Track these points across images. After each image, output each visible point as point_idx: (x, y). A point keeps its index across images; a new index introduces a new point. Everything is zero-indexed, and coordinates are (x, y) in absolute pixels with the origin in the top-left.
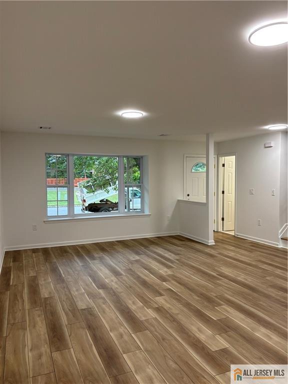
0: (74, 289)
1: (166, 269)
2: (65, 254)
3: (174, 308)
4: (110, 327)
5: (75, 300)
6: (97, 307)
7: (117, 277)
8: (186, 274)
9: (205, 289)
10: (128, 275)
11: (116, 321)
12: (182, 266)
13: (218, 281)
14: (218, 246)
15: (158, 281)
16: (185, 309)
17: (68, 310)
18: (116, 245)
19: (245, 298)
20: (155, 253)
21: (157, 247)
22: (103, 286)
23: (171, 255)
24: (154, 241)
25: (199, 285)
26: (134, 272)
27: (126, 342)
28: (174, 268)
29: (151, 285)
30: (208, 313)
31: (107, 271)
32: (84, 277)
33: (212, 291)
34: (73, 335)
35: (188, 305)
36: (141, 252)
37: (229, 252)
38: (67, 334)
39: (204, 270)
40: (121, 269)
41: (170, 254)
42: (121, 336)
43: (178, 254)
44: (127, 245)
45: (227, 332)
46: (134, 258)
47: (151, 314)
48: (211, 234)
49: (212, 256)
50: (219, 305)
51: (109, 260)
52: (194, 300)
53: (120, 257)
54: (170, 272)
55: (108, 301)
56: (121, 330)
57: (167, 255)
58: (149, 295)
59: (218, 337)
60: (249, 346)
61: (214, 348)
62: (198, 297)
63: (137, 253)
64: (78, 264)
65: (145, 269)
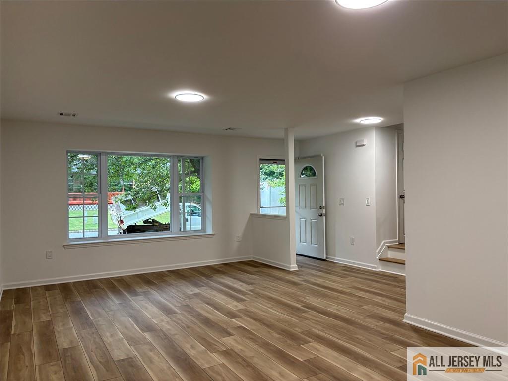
0: (108, 334)
1: (235, 303)
2: (94, 290)
3: (247, 349)
5: (109, 349)
6: (141, 356)
7: (169, 315)
8: (262, 308)
9: (287, 325)
10: (185, 313)
11: (169, 372)
12: (256, 297)
13: (303, 314)
14: (302, 271)
15: (226, 318)
17: (98, 363)
18: (167, 276)
19: (338, 332)
20: (221, 283)
21: (223, 276)
22: (149, 328)
23: (241, 286)
24: (220, 269)
25: (279, 320)
26: (192, 308)
28: (245, 300)
29: (216, 324)
30: (293, 354)
31: (155, 310)
32: (122, 318)
33: (296, 327)
35: (266, 345)
36: (202, 284)
37: (315, 278)
39: (286, 301)
40: (175, 306)
41: (241, 283)
43: (252, 284)
44: (182, 275)
45: (317, 374)
46: (192, 291)
47: (218, 359)
48: (294, 258)
49: (295, 284)
50: (307, 342)
51: (156, 295)
52: (274, 339)
53: (173, 291)
54: (240, 306)
55: (157, 347)
57: (238, 285)
58: (212, 335)
62: (279, 334)
63: (197, 285)
64: (113, 302)
65: (208, 304)
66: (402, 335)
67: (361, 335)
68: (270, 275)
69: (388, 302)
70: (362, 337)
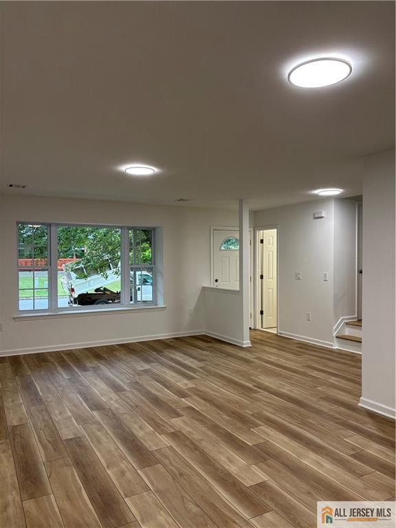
0: (57, 412)
1: (185, 381)
2: (44, 364)
3: (196, 432)
4: (106, 462)
5: (58, 428)
6: (89, 436)
7: (118, 393)
8: (213, 387)
9: (237, 406)
10: (134, 391)
11: (116, 454)
12: (207, 375)
13: (255, 395)
14: (255, 348)
15: (175, 397)
16: (211, 433)
17: (46, 441)
18: (117, 350)
19: (290, 416)
20: (172, 359)
21: (174, 352)
22: (97, 406)
23: (192, 362)
24: (171, 344)
25: (229, 401)
26: (141, 386)
27: (130, 481)
28: (196, 378)
29: (165, 403)
30: (242, 437)
31: (103, 386)
32: (71, 395)
33: (247, 408)
34: (53, 475)
35: (215, 428)
36: (152, 359)
37: (269, 356)
38: (45, 475)
39: (237, 380)
40: (125, 383)
41: (191, 360)
42: (123, 473)
43: (203, 360)
44: (133, 350)
45: (266, 460)
46: (142, 367)
47: (165, 441)
48: (247, 333)
49: (247, 361)
50: (257, 425)
51: (106, 371)
52: (223, 421)
53: (122, 366)
54: (190, 385)
55: (105, 426)
56: (123, 465)
57: (188, 361)
58: (161, 415)
59: (254, 468)
60: (294, 478)
61: (248, 483)
62: (229, 416)
63: (147, 361)
64: (63, 377)
65: (158, 381)
66: (356, 420)
67: (313, 420)
68: (222, 352)
69: (343, 383)
70: (314, 422)
